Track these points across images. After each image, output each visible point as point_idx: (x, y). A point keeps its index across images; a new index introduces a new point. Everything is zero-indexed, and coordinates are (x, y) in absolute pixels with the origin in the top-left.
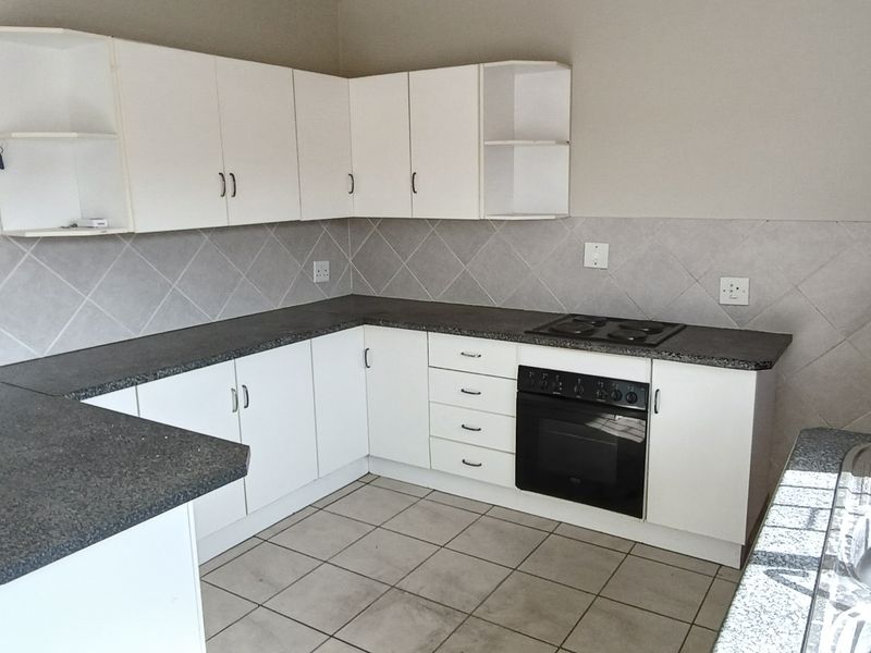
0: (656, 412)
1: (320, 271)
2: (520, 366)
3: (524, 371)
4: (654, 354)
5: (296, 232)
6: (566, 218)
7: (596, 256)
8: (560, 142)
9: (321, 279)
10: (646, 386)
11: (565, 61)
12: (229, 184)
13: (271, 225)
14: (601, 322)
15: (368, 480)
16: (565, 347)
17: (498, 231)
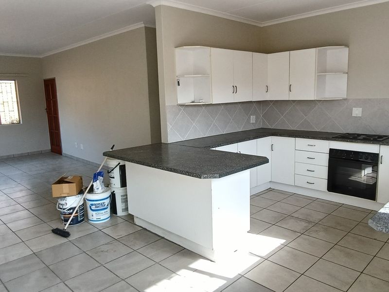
0: (381, 163)
1: (253, 119)
2: (330, 149)
3: (331, 150)
4: (381, 143)
5: (247, 105)
6: (345, 99)
7: (357, 112)
8: (344, 73)
9: (253, 122)
10: (378, 155)
11: (347, 45)
12: (235, 89)
13: (240, 103)
14: (359, 135)
15: (270, 190)
16: (348, 141)
17: (319, 104)
